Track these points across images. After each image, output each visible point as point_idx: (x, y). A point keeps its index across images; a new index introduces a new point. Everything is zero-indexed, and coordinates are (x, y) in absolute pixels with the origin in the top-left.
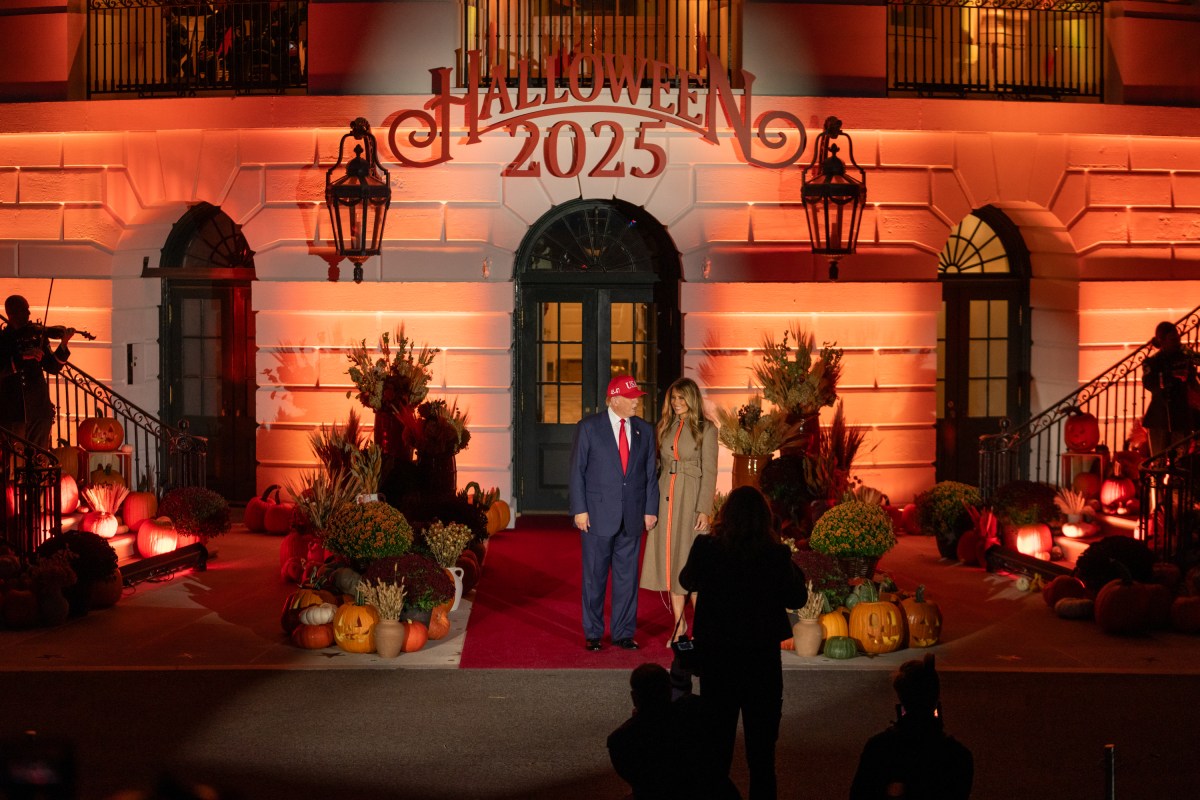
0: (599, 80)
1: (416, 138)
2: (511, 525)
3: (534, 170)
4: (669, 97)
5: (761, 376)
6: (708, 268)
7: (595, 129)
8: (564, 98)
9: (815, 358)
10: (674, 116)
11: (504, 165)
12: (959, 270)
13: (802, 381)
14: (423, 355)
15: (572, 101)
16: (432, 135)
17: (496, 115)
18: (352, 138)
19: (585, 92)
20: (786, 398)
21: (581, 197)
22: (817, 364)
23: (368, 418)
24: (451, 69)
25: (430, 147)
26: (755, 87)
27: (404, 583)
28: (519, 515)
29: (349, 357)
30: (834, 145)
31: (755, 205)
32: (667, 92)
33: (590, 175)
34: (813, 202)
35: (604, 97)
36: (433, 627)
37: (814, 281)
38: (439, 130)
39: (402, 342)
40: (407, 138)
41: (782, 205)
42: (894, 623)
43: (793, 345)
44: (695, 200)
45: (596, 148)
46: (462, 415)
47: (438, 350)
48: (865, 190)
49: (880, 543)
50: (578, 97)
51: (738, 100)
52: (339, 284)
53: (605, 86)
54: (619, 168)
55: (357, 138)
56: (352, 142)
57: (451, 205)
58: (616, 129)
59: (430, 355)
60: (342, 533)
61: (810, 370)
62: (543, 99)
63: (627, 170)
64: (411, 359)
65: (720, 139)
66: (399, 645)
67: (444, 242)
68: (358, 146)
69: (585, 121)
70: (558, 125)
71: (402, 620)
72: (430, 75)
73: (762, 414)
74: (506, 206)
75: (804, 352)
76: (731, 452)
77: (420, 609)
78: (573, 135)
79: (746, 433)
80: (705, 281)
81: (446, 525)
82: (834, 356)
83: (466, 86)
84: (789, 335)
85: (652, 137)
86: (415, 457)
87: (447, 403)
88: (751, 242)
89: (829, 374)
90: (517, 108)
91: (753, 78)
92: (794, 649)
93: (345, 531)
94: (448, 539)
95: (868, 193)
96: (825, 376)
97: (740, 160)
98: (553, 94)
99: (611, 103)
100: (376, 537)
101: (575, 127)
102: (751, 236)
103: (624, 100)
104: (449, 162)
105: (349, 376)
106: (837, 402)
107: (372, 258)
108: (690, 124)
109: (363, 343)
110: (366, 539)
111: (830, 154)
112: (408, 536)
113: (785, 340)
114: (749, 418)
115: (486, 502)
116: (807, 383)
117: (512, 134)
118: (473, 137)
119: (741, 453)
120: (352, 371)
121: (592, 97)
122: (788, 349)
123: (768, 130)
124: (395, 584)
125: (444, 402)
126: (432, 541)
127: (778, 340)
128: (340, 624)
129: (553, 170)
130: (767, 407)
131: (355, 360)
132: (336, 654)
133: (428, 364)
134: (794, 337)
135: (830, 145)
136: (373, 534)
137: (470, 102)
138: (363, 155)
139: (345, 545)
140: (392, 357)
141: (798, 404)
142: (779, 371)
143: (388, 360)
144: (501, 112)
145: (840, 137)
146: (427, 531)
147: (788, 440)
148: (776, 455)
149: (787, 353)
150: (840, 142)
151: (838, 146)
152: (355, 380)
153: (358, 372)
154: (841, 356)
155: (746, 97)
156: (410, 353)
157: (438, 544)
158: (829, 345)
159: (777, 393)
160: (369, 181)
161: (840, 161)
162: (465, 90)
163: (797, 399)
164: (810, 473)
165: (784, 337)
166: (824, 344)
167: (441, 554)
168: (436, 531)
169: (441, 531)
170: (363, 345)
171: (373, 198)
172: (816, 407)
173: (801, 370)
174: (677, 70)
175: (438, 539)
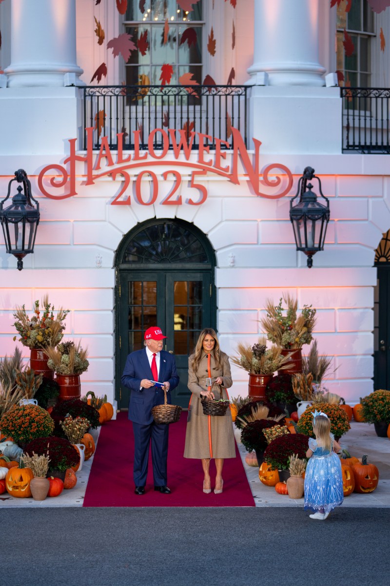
0: (166, 146)
1: (55, 181)
2: (114, 418)
3: (127, 202)
4: (210, 156)
5: (266, 326)
8: (145, 157)
9: (299, 314)
10: (212, 167)
12: (387, 260)
13: (290, 329)
14: (60, 313)
15: (150, 159)
16: (64, 181)
17: (105, 167)
18: (16, 181)
19: (158, 153)
21: (155, 217)
22: (300, 318)
23: (26, 353)
24: (75, 139)
25: (63, 187)
26: (262, 148)
27: (49, 455)
28: (119, 411)
29: (15, 315)
30: (310, 184)
31: (262, 221)
32: (208, 153)
33: (162, 204)
34: (297, 219)
35: (170, 156)
36: (67, 481)
37: (298, 267)
38: (69, 177)
39: (47, 306)
40: (49, 182)
42: (349, 478)
43: (285, 306)
45: (165, 188)
46: (84, 350)
47: (69, 311)
48: (329, 211)
49: (340, 428)
50: (154, 156)
51: (251, 158)
52: (8, 271)
53: (169, 149)
54: (179, 199)
55: (19, 181)
56: (16, 184)
57: (76, 222)
58: (175, 174)
59: (64, 314)
60: (11, 423)
61: (296, 322)
62: (132, 157)
63: (184, 200)
64: (52, 316)
65: (240, 183)
66: (46, 493)
67: (72, 244)
68: (20, 186)
69: (158, 171)
70: (141, 174)
71: (48, 477)
73: (266, 349)
74: (109, 223)
75: (293, 310)
76: (248, 373)
77: (58, 469)
78: (150, 179)
79: (257, 361)
80: (231, 267)
81: (74, 418)
82: (310, 313)
83: (85, 149)
84: (283, 301)
85: (198, 179)
86: (55, 377)
87: (75, 343)
88: (258, 243)
89: (308, 324)
90: (117, 163)
91: (260, 143)
92: (287, 494)
93: (12, 423)
94: (75, 427)
95: (331, 213)
96: (305, 325)
97: (253, 194)
98: (139, 154)
99: (174, 160)
100: (31, 426)
101: (151, 174)
102: (258, 239)
103: (182, 158)
104: (75, 196)
105: (15, 327)
106: (312, 342)
107: (28, 255)
108: (222, 172)
109: (24, 307)
110: (25, 427)
111: (307, 190)
112: (51, 424)
113: (280, 304)
114: (259, 351)
115: (99, 404)
116: (294, 330)
117: (114, 179)
118: (90, 181)
119: (254, 373)
120: (16, 324)
121: (163, 155)
122: (282, 309)
123: (269, 176)
124: (44, 455)
125: (73, 343)
126: (66, 428)
127: (276, 304)
128: (10, 480)
129: (140, 200)
130: (270, 345)
131: (17, 317)
132: (8, 499)
133: (63, 319)
134: (286, 302)
136: (30, 423)
137: (88, 160)
138: (23, 192)
139: (12, 430)
140: (41, 315)
142: (277, 323)
143: (38, 317)
144: (107, 166)
145: (314, 179)
146: (63, 422)
147: (283, 365)
148: (276, 374)
149: (282, 311)
150: (314, 182)
151: (312, 185)
152: (18, 329)
153: (20, 325)
154: (315, 313)
155: (256, 155)
156: (52, 313)
157: (70, 430)
158: (308, 307)
159: (276, 336)
160: (27, 208)
161: (313, 193)
162: (85, 152)
163: (288, 340)
164: (296, 385)
165: (280, 302)
166: (304, 306)
167: (71, 436)
168: (68, 421)
169: (71, 422)
170: (24, 308)
171: (29, 219)
172: (300, 344)
173: (290, 323)
174: (214, 139)
175: (69, 426)
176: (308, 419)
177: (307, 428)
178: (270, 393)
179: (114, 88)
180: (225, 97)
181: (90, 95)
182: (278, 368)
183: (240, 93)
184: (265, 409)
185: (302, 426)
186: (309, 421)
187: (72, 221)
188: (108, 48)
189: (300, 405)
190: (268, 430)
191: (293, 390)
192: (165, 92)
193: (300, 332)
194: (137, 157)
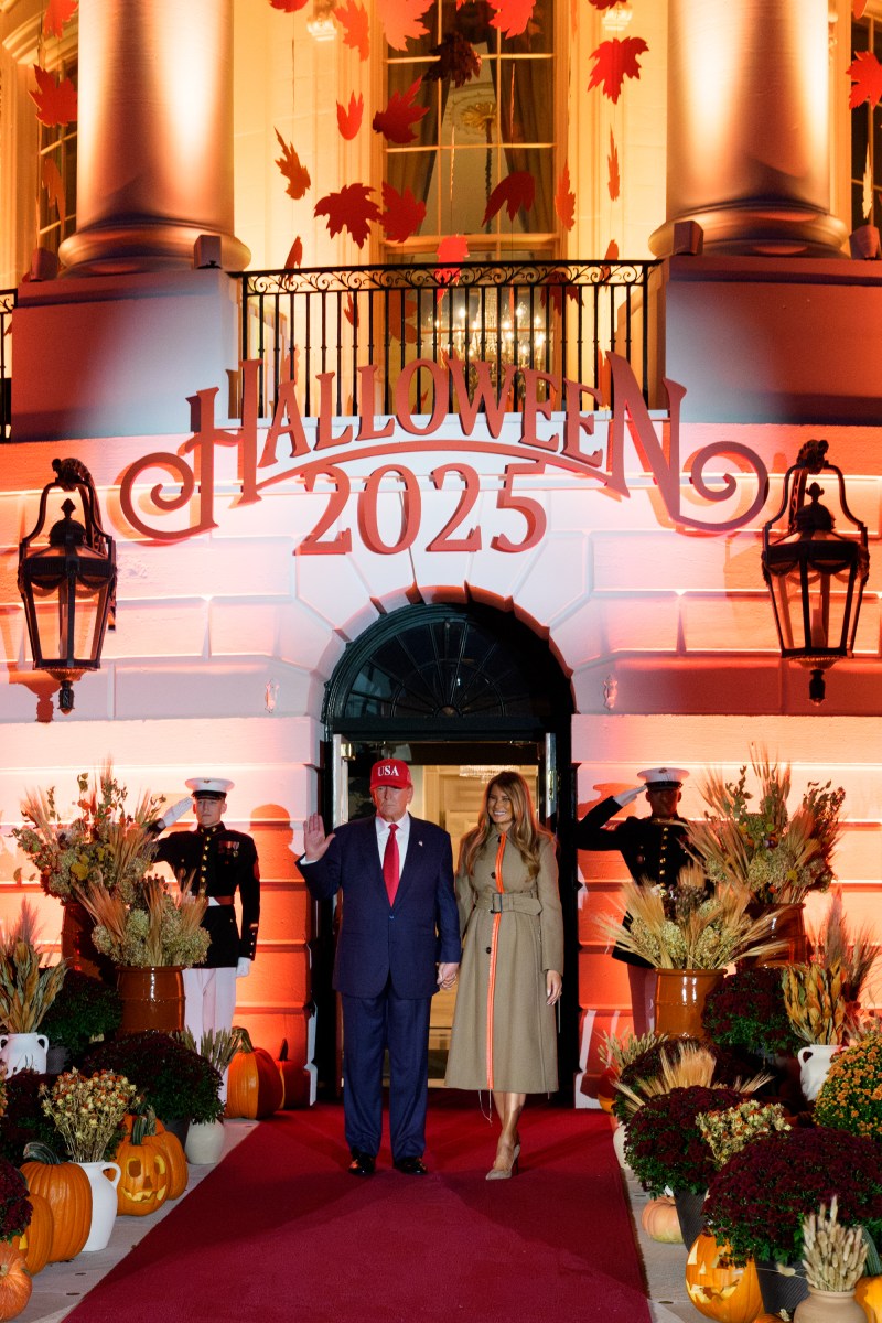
0: (442, 402)
1: (163, 495)
2: (312, 1100)
3: (342, 545)
4: (549, 427)
6: (614, 692)
7: (436, 479)
8: (388, 431)
9: (793, 805)
10: (558, 454)
11: (298, 538)
13: (772, 846)
14: (143, 808)
15: (400, 435)
16: (186, 493)
17: (284, 458)
18: (59, 489)
19: (421, 421)
20: (745, 876)
21: (415, 584)
22: (797, 818)
24: (216, 390)
25: (183, 509)
26: (685, 405)
29: (25, 815)
30: (815, 486)
31: (690, 595)
32: (547, 418)
33: (429, 549)
34: (781, 573)
35: (450, 427)
37: (783, 714)
38: (198, 483)
39: (108, 786)
41: (730, 595)
43: (756, 790)
44: (592, 587)
45: (437, 507)
48: (866, 555)
50: (410, 428)
51: (658, 428)
52: (52, 724)
53: (451, 411)
54: (474, 535)
55: (68, 487)
56: (58, 496)
57: (218, 601)
58: (469, 478)
61: (786, 827)
62: (356, 432)
63: (486, 541)
65: (631, 492)
67: (208, 658)
68: (70, 501)
69: (421, 464)
70: (377, 475)
72: (188, 406)
74: (301, 600)
75: (776, 793)
78: (402, 486)
79: (677, 929)
80: (609, 712)
81: (85, 1075)
82: (828, 802)
83: (241, 415)
84: (749, 771)
85: (523, 486)
88: (681, 652)
89: (820, 825)
90: (315, 449)
91: (682, 391)
96: (814, 835)
97: (663, 523)
98: (371, 424)
99: (459, 436)
101: (404, 475)
102: (681, 643)
103: (480, 432)
104: (214, 531)
106: (832, 887)
107: (87, 675)
108: (584, 465)
109: (50, 792)
111: (808, 500)
113: (741, 783)
116: (783, 849)
117: (309, 488)
118: (249, 493)
119: (670, 963)
120: (25, 835)
121: (433, 426)
122: (748, 796)
123: (704, 474)
126: (55, 1107)
129: (373, 544)
131: (33, 819)
134: (758, 773)
135: (808, 484)
137: (245, 440)
138: (78, 516)
141: (768, 885)
142: (733, 829)
144: (292, 456)
145: (825, 472)
146: (50, 1089)
147: (753, 944)
148: (731, 969)
149: (747, 800)
150: (826, 480)
151: (821, 487)
152: (30, 850)
153: (36, 837)
154: (842, 799)
155: (672, 423)
156: (121, 806)
157: (68, 1114)
158: (819, 787)
159: (730, 866)
160: (83, 553)
161: (824, 510)
162: (237, 423)
163: (765, 876)
164: (793, 999)
165: (740, 777)
166: (809, 784)
167: (74, 1136)
168: (62, 1086)
169: (73, 1086)
170: (51, 796)
171: (85, 577)
172: (799, 890)
173: (770, 828)
174: (564, 384)
175: (66, 1102)
176: (857, 1081)
177: (854, 1114)
178: (714, 1023)
179: (317, 274)
180: (592, 289)
181: (256, 293)
182: (738, 950)
183: (630, 279)
184: (704, 1058)
185: (836, 1107)
186: (858, 1091)
187: (208, 597)
188: (316, 215)
189: (807, 1056)
190: (715, 1119)
191: (786, 1010)
192: (443, 279)
193: (798, 852)
194: (365, 431)
